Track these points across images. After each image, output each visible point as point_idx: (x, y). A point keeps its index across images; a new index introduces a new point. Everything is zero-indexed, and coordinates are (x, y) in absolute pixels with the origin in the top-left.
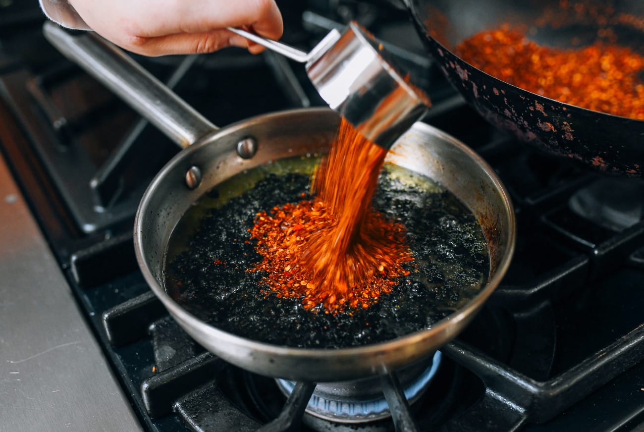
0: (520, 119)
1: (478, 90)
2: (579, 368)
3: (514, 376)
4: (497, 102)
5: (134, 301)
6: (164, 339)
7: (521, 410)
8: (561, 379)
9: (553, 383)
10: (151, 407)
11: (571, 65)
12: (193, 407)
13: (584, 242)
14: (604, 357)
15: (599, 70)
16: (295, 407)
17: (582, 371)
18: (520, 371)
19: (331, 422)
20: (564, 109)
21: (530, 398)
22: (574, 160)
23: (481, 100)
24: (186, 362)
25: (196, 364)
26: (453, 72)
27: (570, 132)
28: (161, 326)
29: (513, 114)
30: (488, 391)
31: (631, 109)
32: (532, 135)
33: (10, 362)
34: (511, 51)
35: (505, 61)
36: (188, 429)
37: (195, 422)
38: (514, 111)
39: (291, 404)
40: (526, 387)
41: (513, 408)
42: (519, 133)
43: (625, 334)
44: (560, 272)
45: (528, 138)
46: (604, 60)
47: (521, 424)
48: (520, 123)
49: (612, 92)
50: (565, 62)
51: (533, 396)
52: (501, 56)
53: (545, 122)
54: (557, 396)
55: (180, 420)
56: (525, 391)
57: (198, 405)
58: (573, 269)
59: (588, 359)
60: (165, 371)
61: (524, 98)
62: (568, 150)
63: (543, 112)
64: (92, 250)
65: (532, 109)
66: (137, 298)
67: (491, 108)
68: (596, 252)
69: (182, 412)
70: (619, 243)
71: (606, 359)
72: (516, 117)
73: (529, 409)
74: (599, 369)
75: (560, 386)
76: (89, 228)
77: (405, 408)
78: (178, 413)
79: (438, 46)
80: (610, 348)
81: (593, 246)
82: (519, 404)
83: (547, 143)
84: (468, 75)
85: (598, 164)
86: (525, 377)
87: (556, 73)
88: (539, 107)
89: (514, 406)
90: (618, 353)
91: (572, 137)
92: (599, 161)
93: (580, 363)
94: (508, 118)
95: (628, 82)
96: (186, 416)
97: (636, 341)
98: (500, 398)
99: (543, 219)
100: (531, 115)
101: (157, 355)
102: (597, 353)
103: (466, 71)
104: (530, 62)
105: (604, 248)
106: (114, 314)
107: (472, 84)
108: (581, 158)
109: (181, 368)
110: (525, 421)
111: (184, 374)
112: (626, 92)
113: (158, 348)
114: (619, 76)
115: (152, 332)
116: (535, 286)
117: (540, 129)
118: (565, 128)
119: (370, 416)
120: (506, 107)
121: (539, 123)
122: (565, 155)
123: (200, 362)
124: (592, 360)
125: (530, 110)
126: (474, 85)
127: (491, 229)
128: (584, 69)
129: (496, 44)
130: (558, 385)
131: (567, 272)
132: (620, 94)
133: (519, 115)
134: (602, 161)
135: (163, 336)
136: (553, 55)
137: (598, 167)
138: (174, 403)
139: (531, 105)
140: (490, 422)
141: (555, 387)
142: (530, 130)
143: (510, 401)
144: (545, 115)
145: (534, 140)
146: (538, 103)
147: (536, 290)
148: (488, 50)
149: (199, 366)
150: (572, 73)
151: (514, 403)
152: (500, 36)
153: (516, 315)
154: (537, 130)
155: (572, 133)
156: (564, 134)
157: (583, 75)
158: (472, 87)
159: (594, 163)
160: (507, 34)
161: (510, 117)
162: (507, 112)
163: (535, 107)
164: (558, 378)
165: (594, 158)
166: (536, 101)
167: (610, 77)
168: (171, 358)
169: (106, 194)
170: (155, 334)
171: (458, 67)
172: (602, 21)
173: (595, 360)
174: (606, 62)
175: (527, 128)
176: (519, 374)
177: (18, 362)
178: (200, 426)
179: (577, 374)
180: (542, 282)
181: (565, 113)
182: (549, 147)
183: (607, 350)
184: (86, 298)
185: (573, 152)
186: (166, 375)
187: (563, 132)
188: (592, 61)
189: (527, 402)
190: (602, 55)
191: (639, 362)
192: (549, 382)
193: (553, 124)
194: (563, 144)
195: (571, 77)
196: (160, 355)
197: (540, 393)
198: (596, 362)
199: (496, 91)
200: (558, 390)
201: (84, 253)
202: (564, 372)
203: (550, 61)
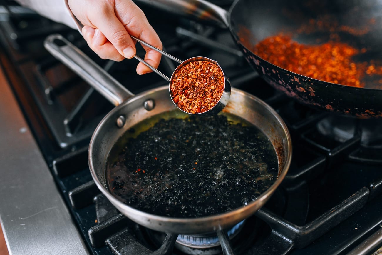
0: (287, 85)
1: (265, 70)
2: (320, 218)
3: (286, 223)
4: (275, 76)
5: (85, 185)
6: (102, 205)
7: (291, 241)
8: (311, 225)
9: (307, 227)
10: (94, 242)
11: (316, 53)
12: (116, 242)
13: (324, 148)
14: (334, 212)
15: (330, 56)
16: (169, 242)
17: (322, 220)
18: (289, 221)
19: (191, 248)
20: (309, 80)
21: (295, 235)
22: (316, 106)
23: (267, 75)
24: (112, 218)
25: (117, 219)
26: (252, 61)
27: (313, 92)
28: (100, 198)
29: (283, 83)
30: (273, 231)
31: (348, 76)
32: (293, 94)
33: (20, 219)
34: (284, 47)
35: (281, 52)
36: (113, 254)
37: (117, 250)
38: (283, 82)
39: (167, 240)
40: (293, 229)
41: (286, 241)
42: (287, 92)
43: (346, 199)
44: (311, 165)
45: (292, 95)
46: (333, 50)
47: (291, 249)
48: (287, 88)
49: (338, 67)
50: (313, 52)
51: (296, 234)
52: (279, 50)
53: (300, 87)
54: (309, 234)
55: (109, 248)
56: (292, 231)
57: (119, 241)
58: (318, 164)
59: (326, 213)
60: (101, 223)
61: (288, 75)
62: (313, 101)
63: (298, 82)
64: (64, 158)
65: (292, 80)
66: (87, 183)
67: (272, 80)
68: (330, 154)
69: (110, 244)
70: (342, 149)
71: (336, 213)
72: (285, 85)
73: (295, 241)
74: (331, 219)
75: (311, 228)
76: (63, 145)
77: (228, 242)
78: (108, 245)
79: (244, 48)
80: (337, 207)
81: (329, 150)
82: (289, 238)
83: (302, 97)
84: (259, 63)
85: (329, 108)
86: (292, 224)
87: (308, 58)
88: (296, 80)
89: (287, 239)
90: (342, 209)
91: (314, 95)
92: (329, 107)
93: (321, 215)
94: (281, 85)
95: (347, 62)
96: (112, 247)
97: (351, 203)
98: (279, 235)
99: (303, 136)
100: (292, 83)
101: (97, 214)
102: (330, 210)
103: (258, 61)
104: (294, 53)
105: (334, 152)
106: (75, 192)
107: (261, 68)
108: (320, 105)
109: (110, 221)
110: (292, 247)
111: (111, 224)
112: (345, 67)
113: (98, 210)
114: (342, 58)
115: (95, 201)
116: (297, 173)
117: (297, 90)
118: (311, 90)
119: (211, 244)
120: (279, 79)
121: (297, 88)
122: (311, 104)
123: (120, 218)
124: (327, 214)
125: (292, 81)
126: (262, 68)
127: (279, 148)
128: (323, 55)
129: (276, 44)
130: (309, 228)
131: (314, 166)
132: (342, 68)
133: (286, 83)
134: (331, 107)
135: (101, 203)
136: (306, 48)
137: (329, 110)
138: (106, 240)
139: (292, 78)
140: (274, 248)
141: (307, 229)
142: (293, 91)
143: (284, 236)
144: (300, 83)
145: (295, 96)
146: (296, 77)
147: (298, 175)
148: (272, 47)
149: (119, 220)
150: (317, 57)
151: (287, 237)
152: (278, 39)
153: (288, 189)
154: (296, 91)
155: (314, 93)
156: (310, 93)
157: (323, 59)
158: (261, 69)
159: (327, 108)
160: (281, 38)
161: (282, 84)
162: (280, 82)
163: (294, 79)
164: (310, 224)
165: (326, 105)
166: (295, 77)
167: (337, 59)
168: (105, 215)
169: (72, 127)
170: (96, 202)
171: (254, 58)
172: (332, 30)
173: (330, 214)
174: (335, 52)
175: (291, 90)
176: (289, 222)
177: (25, 218)
178: (120, 252)
179: (319, 222)
180: (301, 171)
181: (310, 83)
182: (303, 99)
183: (336, 208)
184: (61, 183)
185: (316, 102)
186: (101, 225)
187: (310, 92)
188: (327, 51)
189: (293, 237)
190: (332, 47)
191: (354, 214)
192: (305, 226)
193: (304, 88)
194: (310, 98)
195: (316, 60)
196: (99, 214)
197: (300, 233)
198: (330, 215)
199: (274, 71)
200: (309, 231)
201: (60, 160)
202: (313, 221)
203: (305, 51)
